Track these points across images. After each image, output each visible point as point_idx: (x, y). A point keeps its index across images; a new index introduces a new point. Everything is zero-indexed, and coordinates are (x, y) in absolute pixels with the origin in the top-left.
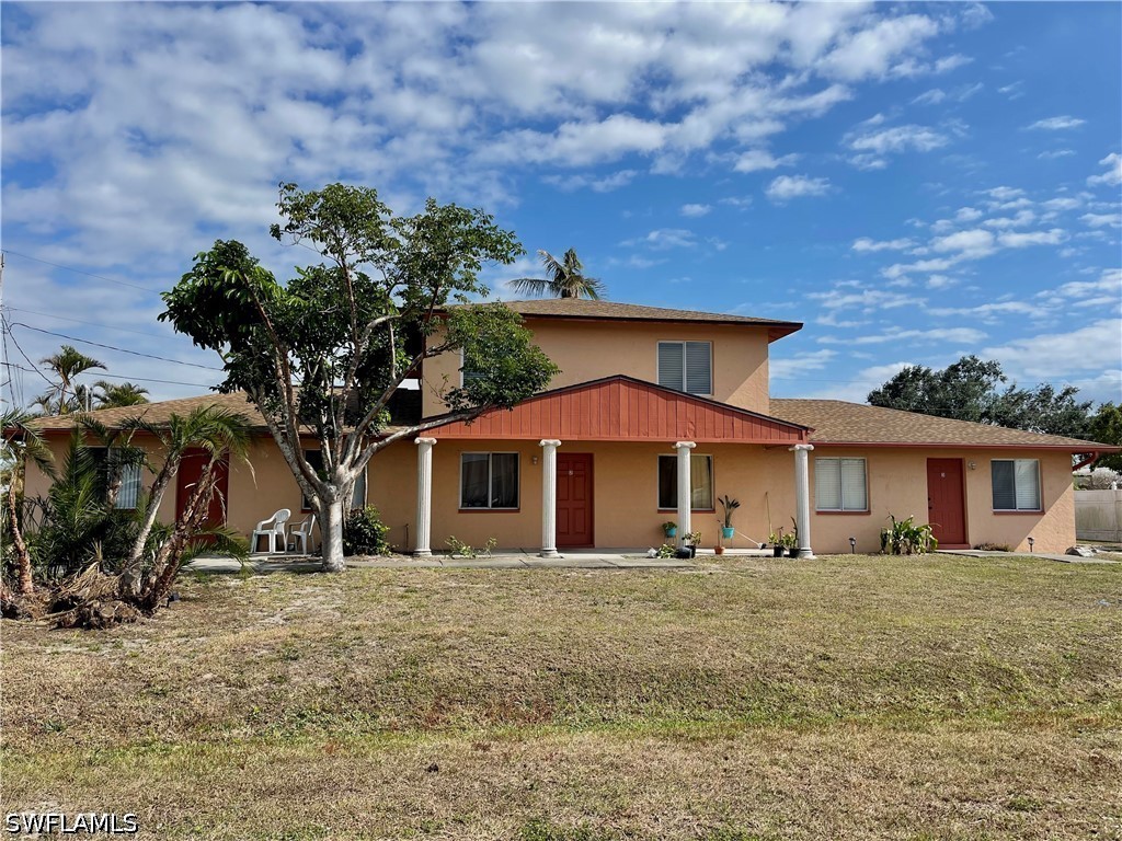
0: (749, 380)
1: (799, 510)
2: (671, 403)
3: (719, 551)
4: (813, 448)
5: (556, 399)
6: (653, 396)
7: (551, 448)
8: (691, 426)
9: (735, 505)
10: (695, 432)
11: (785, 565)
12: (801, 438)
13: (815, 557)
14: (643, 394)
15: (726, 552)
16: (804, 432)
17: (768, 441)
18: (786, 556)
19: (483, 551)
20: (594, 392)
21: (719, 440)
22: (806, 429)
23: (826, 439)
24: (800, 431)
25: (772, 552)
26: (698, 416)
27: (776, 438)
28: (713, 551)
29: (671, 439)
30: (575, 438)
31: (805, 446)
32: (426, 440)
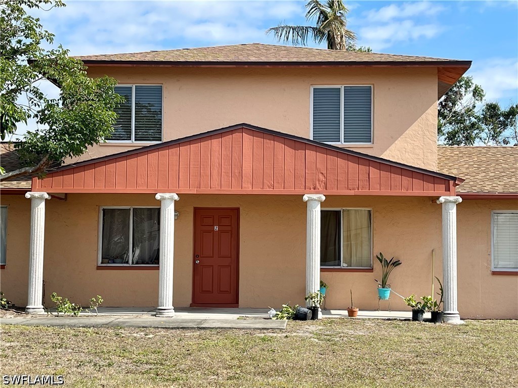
0: (415, 126)
1: (445, 270)
2: (300, 153)
3: (351, 313)
4: (460, 200)
5: (174, 151)
6: (279, 146)
7: (167, 202)
8: (321, 177)
9: (396, 264)
10: (326, 184)
11: (424, 330)
12: (448, 189)
13: (462, 322)
14: (269, 143)
15: (360, 314)
16: (451, 182)
17: (410, 193)
18: (426, 320)
19: (86, 308)
20: (215, 143)
21: (352, 193)
22: (454, 179)
23: (475, 190)
24: (447, 181)
25: (410, 315)
26: (329, 167)
27: (420, 189)
28: (346, 313)
29: (298, 191)
30: (194, 191)
31: (452, 198)
32: (37, 194)
